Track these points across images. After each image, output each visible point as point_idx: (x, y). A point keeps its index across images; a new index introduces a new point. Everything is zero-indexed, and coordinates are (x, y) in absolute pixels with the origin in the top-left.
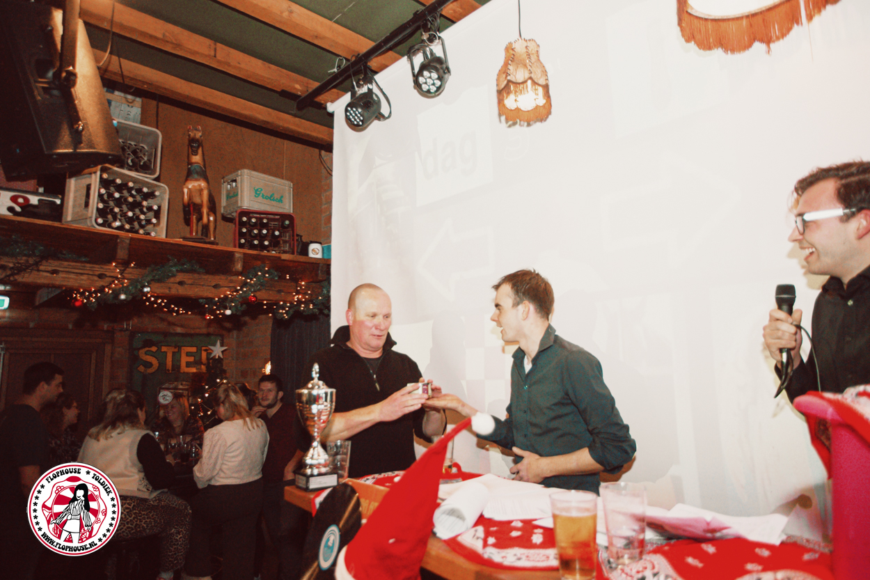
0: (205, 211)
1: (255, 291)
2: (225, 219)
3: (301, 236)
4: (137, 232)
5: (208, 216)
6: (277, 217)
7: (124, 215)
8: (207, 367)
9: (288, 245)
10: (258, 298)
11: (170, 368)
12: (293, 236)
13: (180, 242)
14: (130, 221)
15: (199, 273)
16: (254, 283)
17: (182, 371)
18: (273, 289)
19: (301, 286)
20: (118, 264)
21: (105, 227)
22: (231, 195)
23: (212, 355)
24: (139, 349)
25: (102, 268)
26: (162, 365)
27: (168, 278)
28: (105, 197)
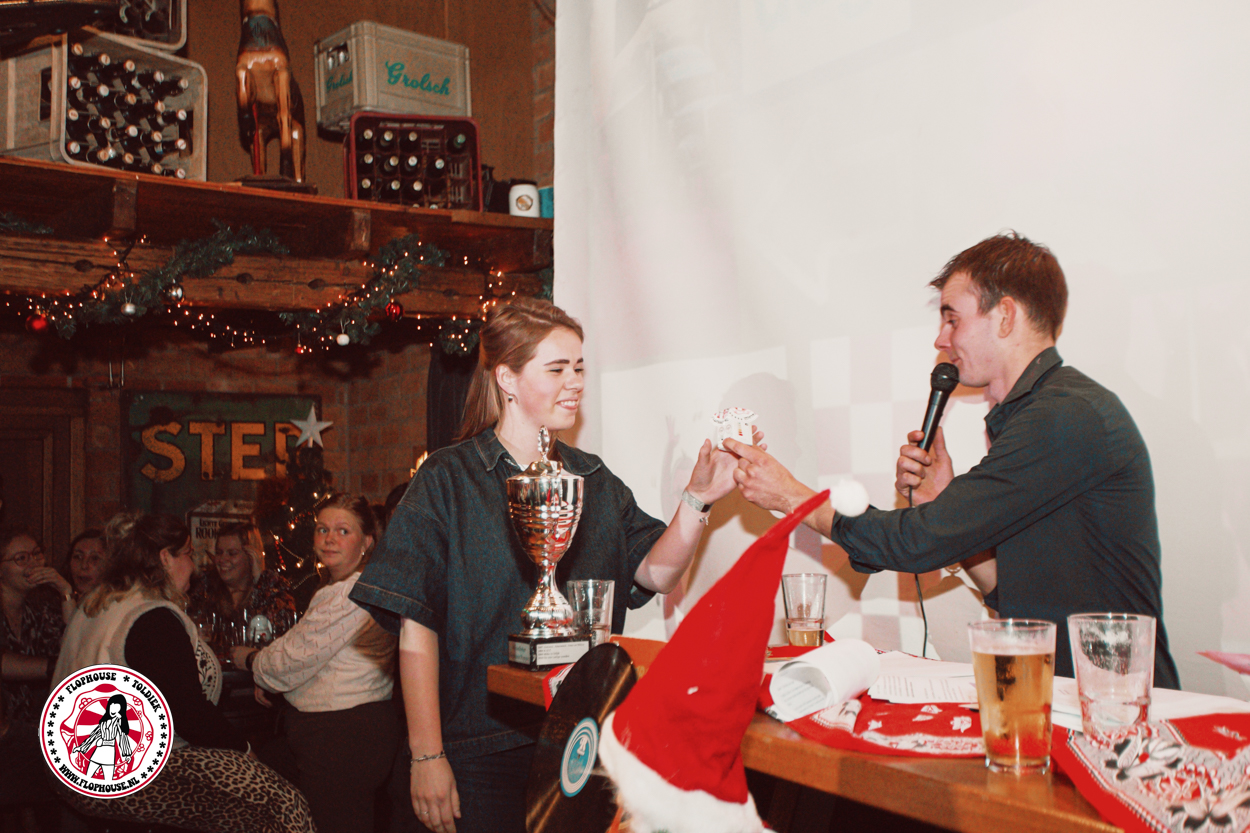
0: (285, 118)
1: (397, 293)
2: (325, 134)
3: (491, 169)
4: (148, 170)
5: (291, 128)
6: (437, 127)
7: (120, 133)
8: (289, 467)
9: (462, 189)
10: (405, 308)
11: (210, 471)
12: (475, 167)
13: (239, 187)
14: (132, 145)
15: (279, 256)
16: (395, 276)
17: (235, 477)
18: (435, 287)
19: (495, 281)
20: (113, 238)
21: (85, 160)
22: (338, 79)
23: (300, 442)
24: (142, 428)
25: (82, 248)
26: (193, 463)
27: (216, 269)
28: (80, 96)
